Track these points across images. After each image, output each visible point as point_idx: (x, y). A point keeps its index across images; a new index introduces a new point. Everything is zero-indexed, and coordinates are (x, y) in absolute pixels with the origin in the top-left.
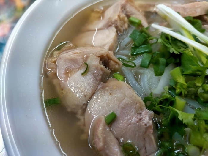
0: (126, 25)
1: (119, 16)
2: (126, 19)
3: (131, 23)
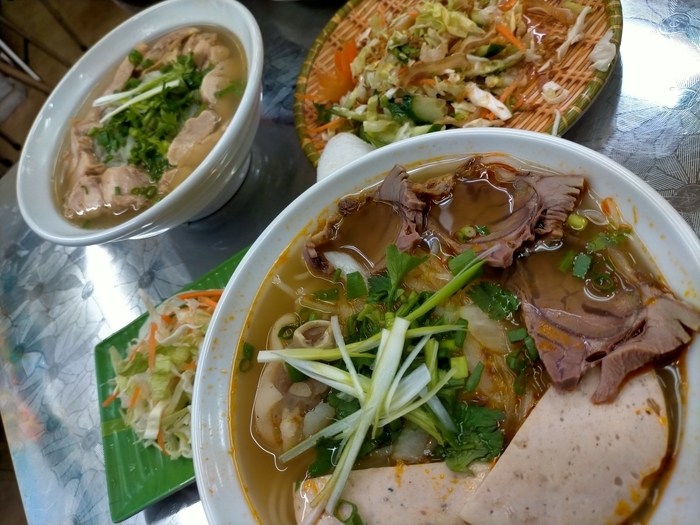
0: (91, 141)
1: (80, 142)
2: (86, 138)
3: (92, 136)
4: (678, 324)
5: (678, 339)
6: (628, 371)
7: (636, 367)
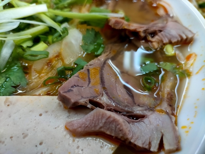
4: (160, 136)
5: (150, 143)
6: (102, 130)
7: (108, 133)
